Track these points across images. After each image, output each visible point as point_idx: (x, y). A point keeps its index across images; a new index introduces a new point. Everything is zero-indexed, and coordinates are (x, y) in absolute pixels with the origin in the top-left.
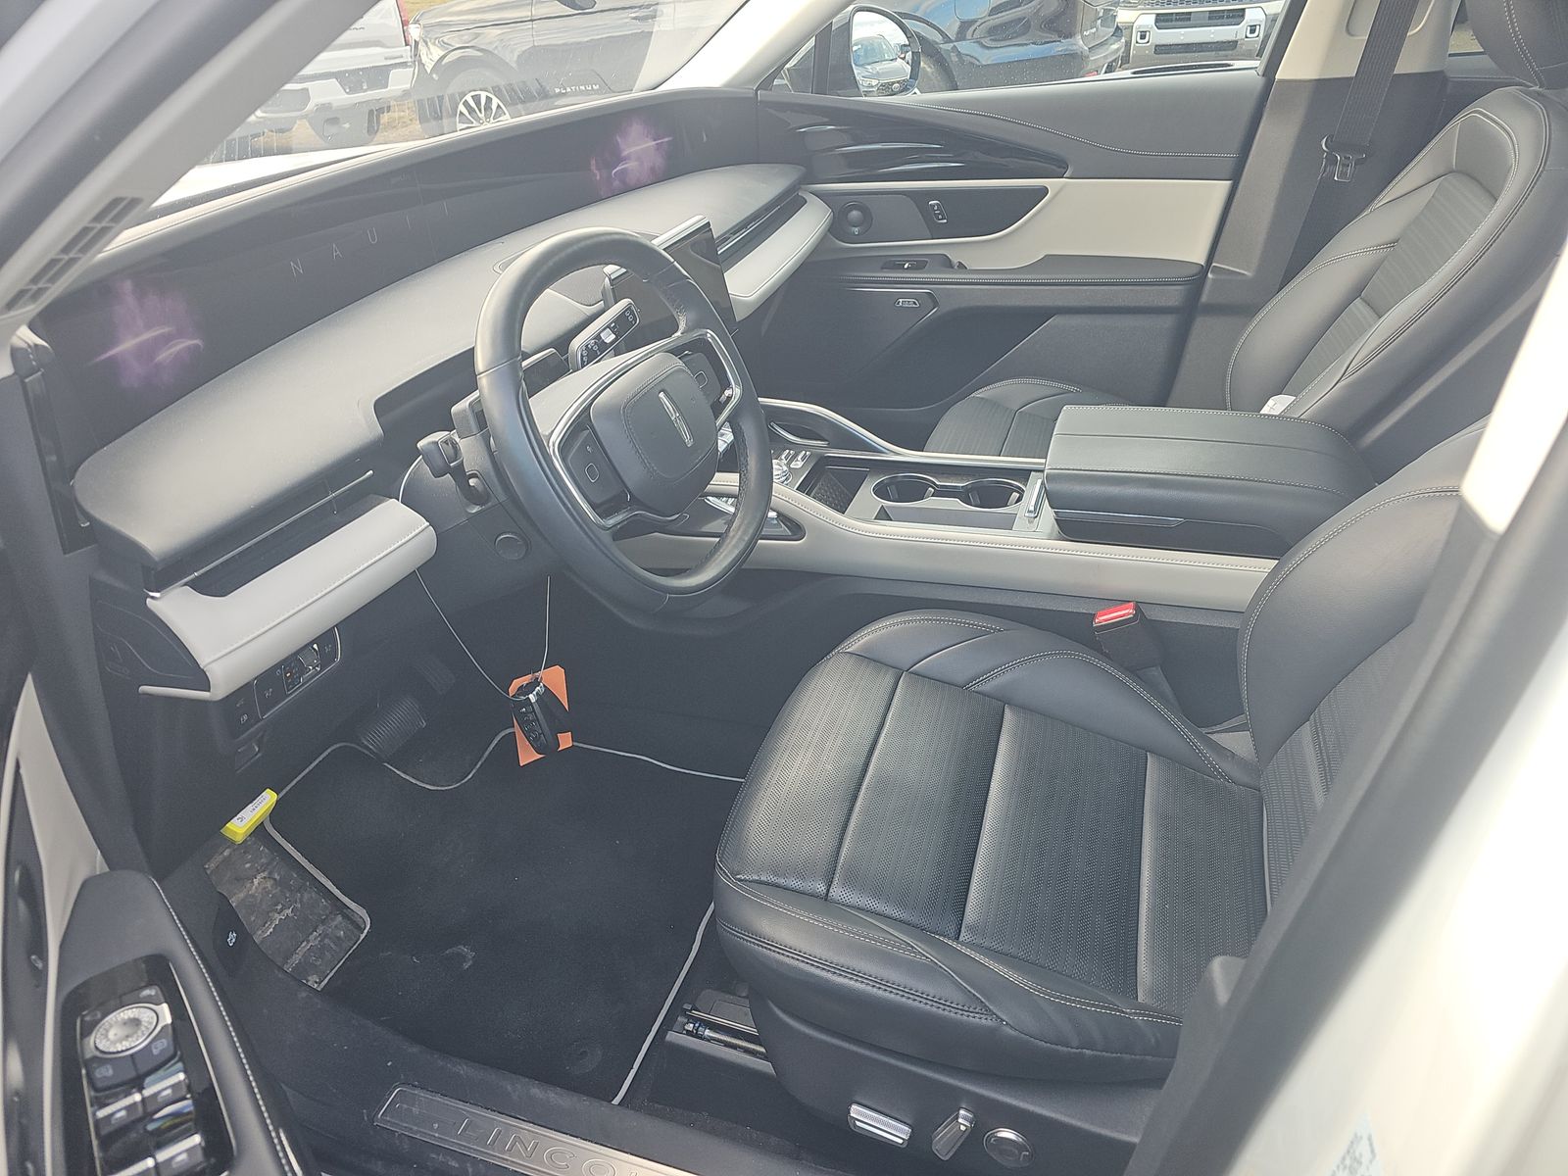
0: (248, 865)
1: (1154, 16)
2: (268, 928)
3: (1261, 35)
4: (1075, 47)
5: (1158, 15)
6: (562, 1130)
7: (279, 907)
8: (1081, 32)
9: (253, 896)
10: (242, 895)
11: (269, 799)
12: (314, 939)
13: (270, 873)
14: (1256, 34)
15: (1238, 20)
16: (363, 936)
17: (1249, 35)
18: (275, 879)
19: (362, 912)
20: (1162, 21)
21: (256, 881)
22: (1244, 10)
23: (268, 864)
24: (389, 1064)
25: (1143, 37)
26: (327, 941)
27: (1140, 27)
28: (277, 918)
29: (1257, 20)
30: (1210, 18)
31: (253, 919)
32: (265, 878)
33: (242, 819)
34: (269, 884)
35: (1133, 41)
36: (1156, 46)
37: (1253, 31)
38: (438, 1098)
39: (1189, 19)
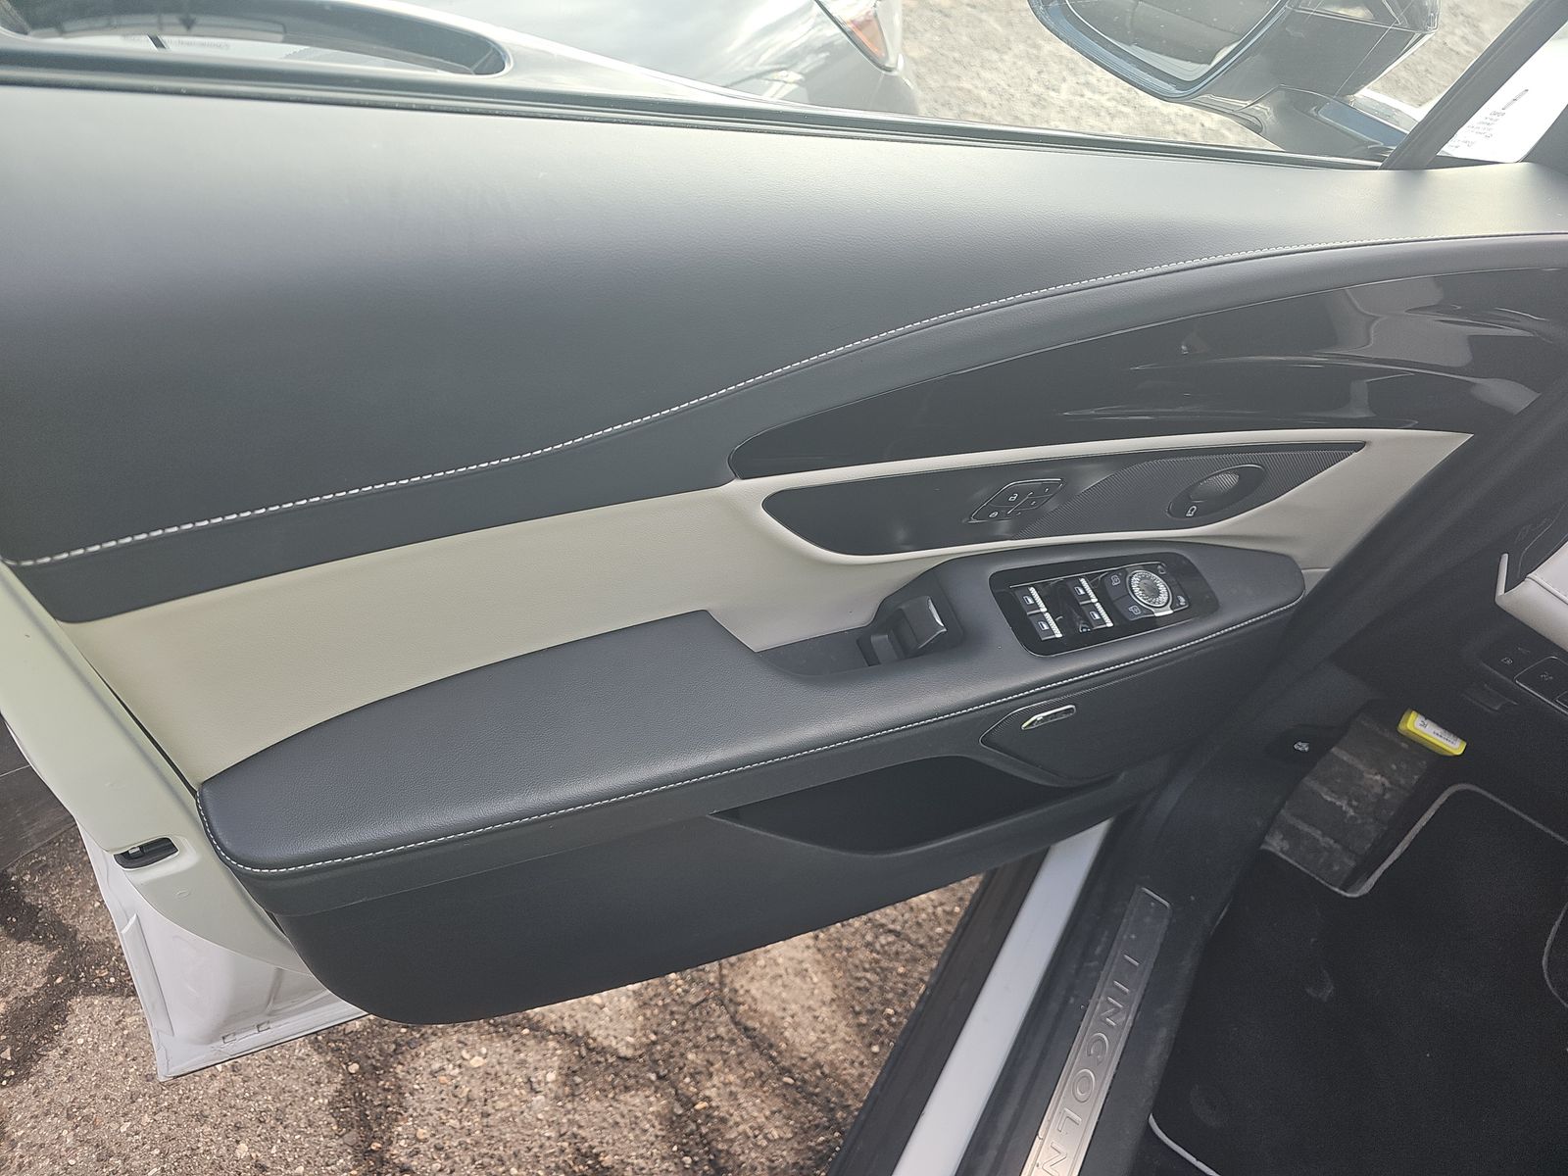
0: (1394, 767)
2: (1331, 797)
6: (1125, 1057)
7: (1355, 803)
9: (1361, 777)
10: (1361, 767)
11: (1455, 747)
12: (1326, 841)
13: (1391, 790)
16: (1337, 890)
18: (1384, 795)
19: (1366, 888)
21: (1378, 777)
23: (1400, 786)
24: (1193, 898)
26: (1326, 854)
28: (1343, 804)
31: (1339, 781)
32: (1383, 785)
33: (1424, 726)
34: (1378, 790)
38: (1159, 941)
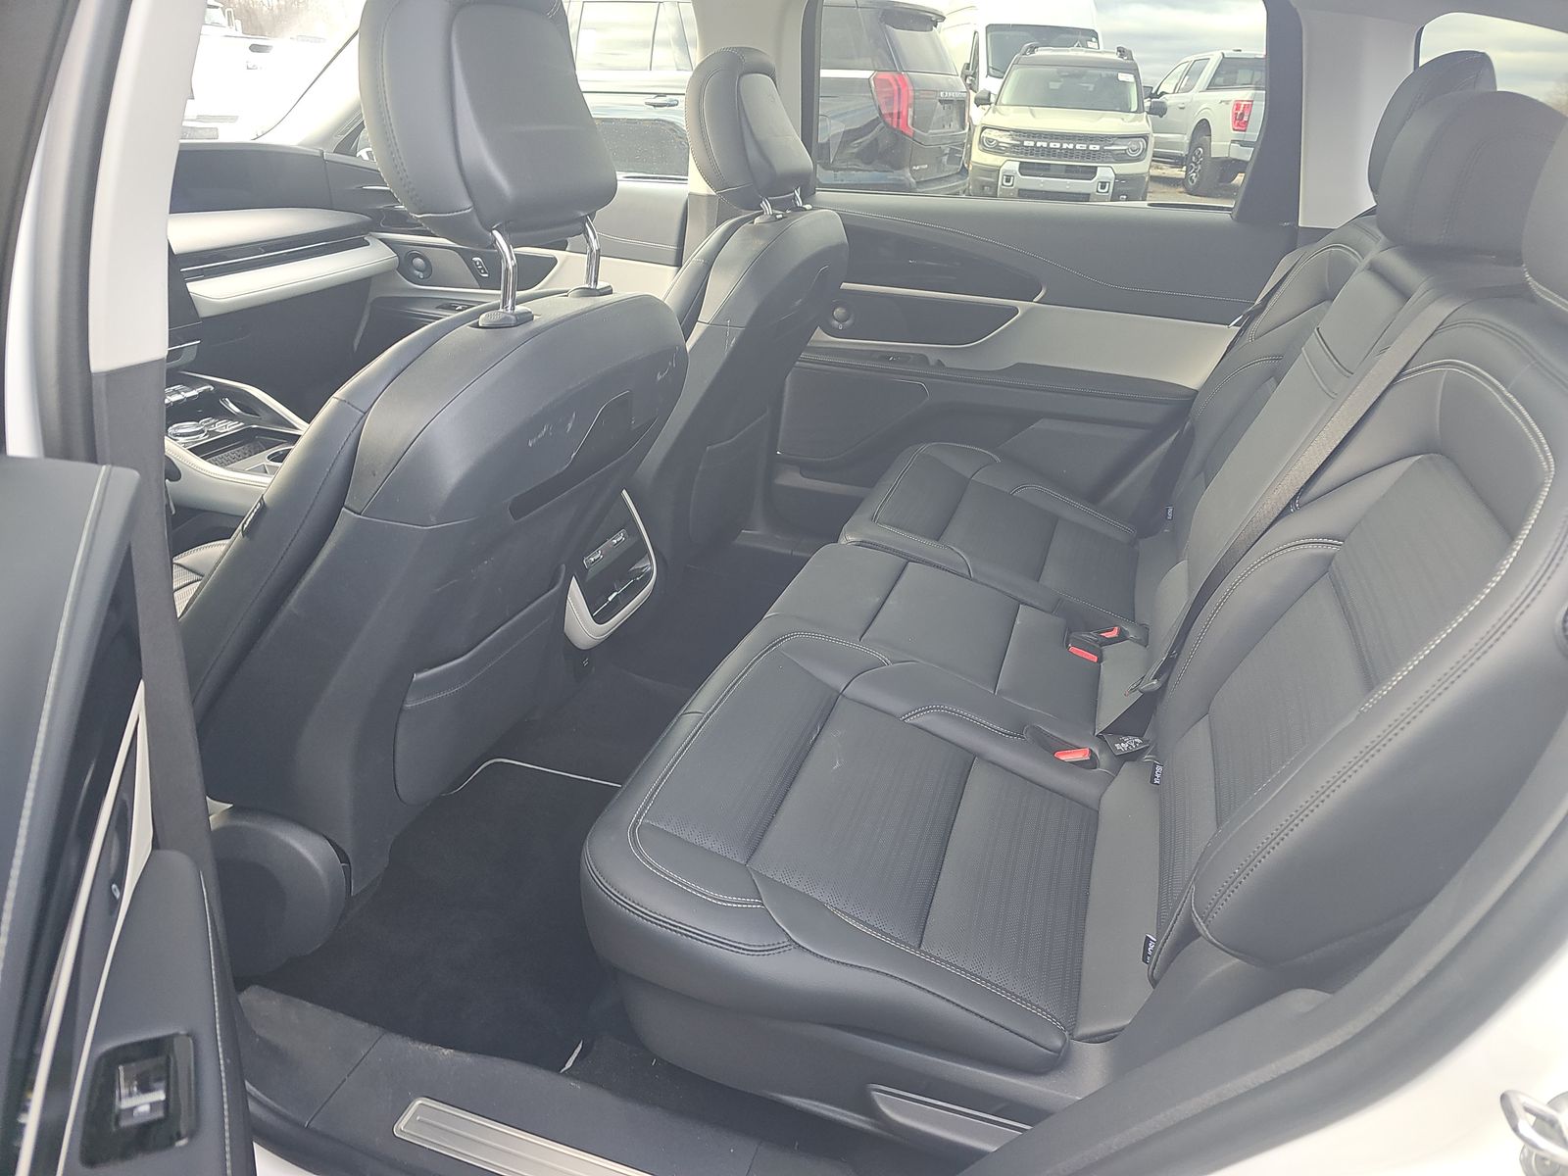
1: (1018, 163)
3: (1111, 191)
4: (902, 178)
5: (1021, 162)
8: (911, 167)
14: (1106, 190)
15: (1089, 176)
17: (1100, 190)
20: (1024, 168)
22: (1096, 167)
25: (1008, 181)
27: (1006, 171)
29: (1107, 178)
30: (1066, 171)
35: (1000, 183)
36: (1020, 190)
37: (1103, 187)
39: (1049, 170)
